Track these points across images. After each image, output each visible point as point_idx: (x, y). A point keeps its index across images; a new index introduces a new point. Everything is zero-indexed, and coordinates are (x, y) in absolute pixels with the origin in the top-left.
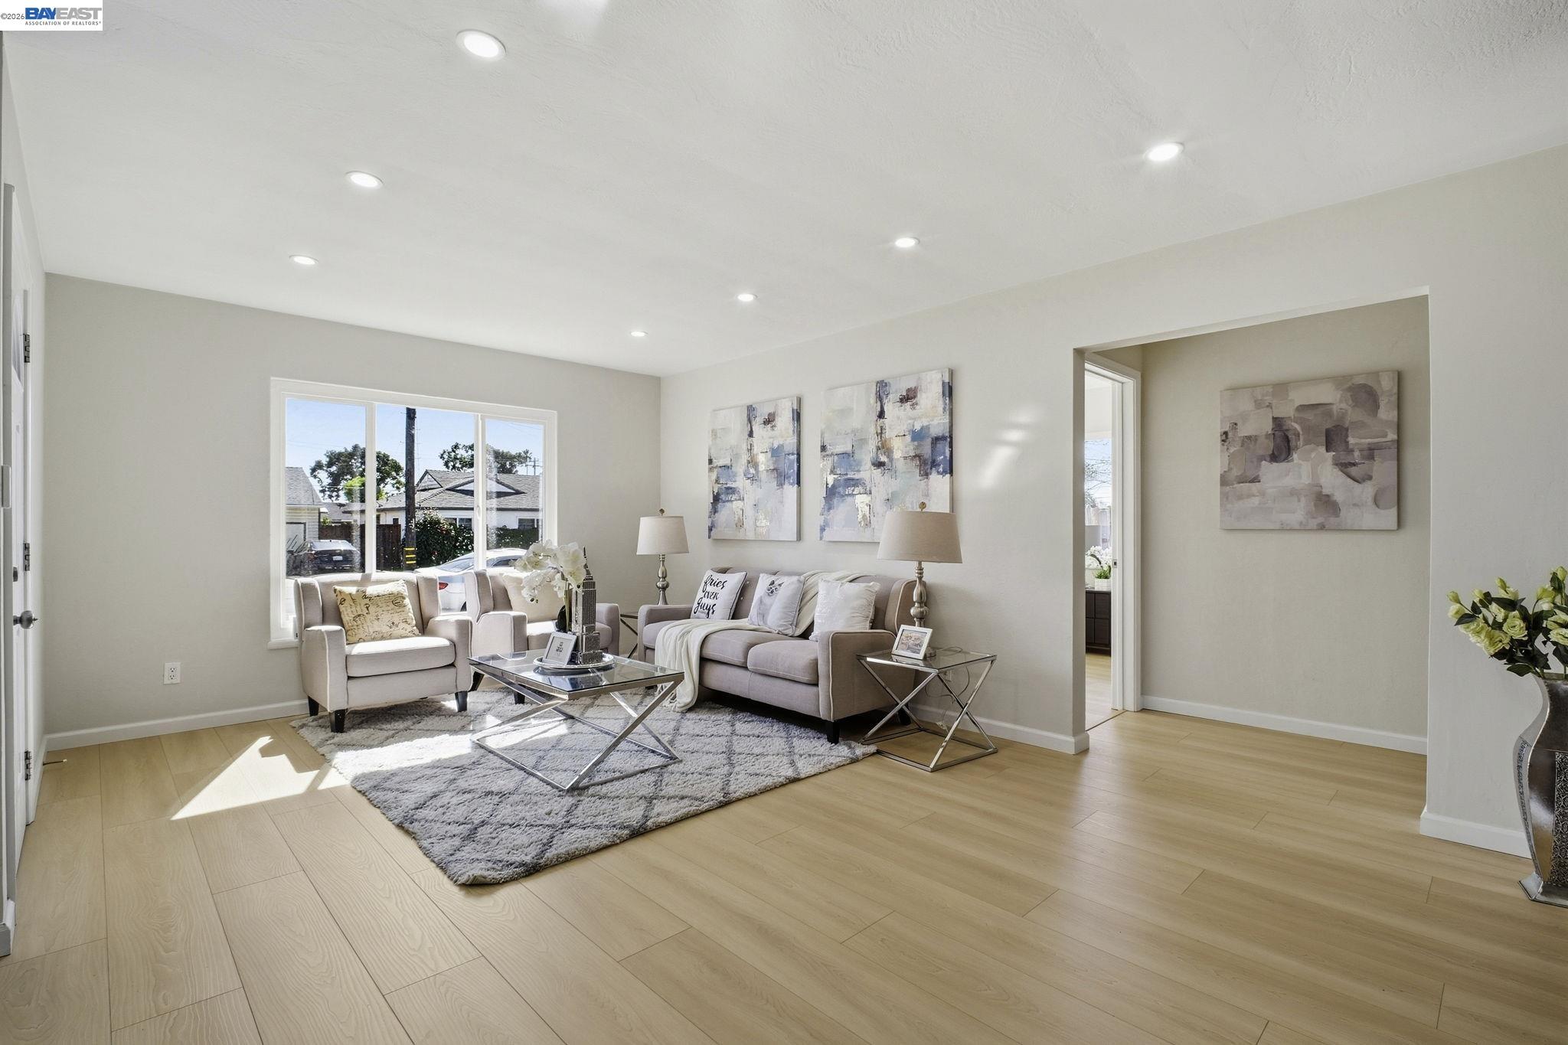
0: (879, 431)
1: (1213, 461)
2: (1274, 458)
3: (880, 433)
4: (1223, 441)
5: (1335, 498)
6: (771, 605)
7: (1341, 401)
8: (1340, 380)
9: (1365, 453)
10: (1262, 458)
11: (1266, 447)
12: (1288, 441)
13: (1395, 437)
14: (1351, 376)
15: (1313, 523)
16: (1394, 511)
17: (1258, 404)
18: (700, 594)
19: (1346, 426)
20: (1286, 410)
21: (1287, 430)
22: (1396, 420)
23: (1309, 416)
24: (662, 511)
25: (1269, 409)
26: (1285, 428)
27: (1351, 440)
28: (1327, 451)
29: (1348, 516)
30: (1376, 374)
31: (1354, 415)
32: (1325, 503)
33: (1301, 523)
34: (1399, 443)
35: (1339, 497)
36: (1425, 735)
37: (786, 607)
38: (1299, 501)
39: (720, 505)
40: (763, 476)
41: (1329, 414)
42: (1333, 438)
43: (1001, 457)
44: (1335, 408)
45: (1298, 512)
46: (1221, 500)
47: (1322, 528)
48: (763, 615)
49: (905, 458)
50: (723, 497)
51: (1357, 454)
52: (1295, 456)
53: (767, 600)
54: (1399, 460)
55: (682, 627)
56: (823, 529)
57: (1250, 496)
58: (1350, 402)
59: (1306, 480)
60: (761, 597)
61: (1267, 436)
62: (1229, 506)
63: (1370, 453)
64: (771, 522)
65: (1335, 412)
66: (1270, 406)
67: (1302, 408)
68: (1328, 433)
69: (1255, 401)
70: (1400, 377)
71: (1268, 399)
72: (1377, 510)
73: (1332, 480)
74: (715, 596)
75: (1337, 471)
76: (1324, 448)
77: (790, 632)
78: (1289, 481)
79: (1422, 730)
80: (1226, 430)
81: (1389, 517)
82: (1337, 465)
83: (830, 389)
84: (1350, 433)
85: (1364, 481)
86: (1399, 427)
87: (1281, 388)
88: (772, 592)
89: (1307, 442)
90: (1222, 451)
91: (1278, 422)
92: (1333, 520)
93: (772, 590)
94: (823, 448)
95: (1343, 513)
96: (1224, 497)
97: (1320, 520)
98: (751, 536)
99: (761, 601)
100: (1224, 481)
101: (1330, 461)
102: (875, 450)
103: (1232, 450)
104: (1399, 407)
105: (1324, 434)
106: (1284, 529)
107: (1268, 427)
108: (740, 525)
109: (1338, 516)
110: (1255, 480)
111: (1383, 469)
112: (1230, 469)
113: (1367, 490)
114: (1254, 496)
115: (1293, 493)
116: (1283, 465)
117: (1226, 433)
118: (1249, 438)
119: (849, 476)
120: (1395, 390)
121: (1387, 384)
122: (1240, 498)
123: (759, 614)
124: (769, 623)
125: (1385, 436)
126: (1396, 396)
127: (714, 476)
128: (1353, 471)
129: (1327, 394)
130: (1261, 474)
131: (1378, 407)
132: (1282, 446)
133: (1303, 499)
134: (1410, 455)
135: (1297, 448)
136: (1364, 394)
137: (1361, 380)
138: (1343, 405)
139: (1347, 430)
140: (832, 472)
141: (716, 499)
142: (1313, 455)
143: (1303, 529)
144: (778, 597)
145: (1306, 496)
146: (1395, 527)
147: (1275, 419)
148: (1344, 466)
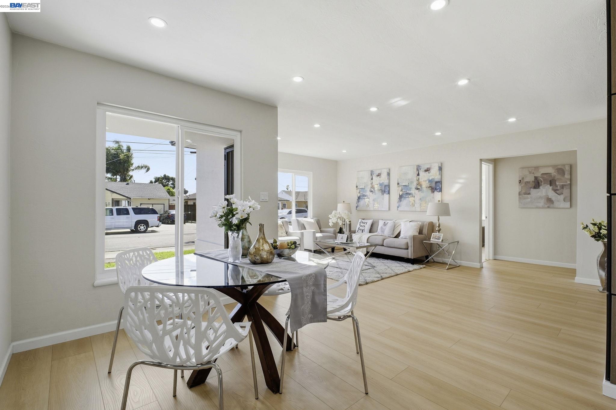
0: (418, 179)
1: (517, 188)
2: (535, 188)
3: (418, 180)
4: (519, 183)
5: (552, 199)
6: (385, 229)
7: (554, 172)
8: (554, 166)
9: (561, 187)
10: (531, 188)
11: (533, 185)
12: (539, 183)
13: (570, 183)
14: (557, 166)
15: (546, 206)
16: (569, 203)
17: (530, 173)
18: (358, 226)
19: (556, 179)
20: (538, 175)
21: (539, 180)
22: (570, 178)
23: (545, 176)
24: (344, 202)
25: (533, 174)
26: (538, 179)
27: (557, 183)
28: (550, 186)
29: (556, 204)
30: (564, 165)
31: (558, 176)
32: (550, 201)
33: (543, 206)
34: (571, 185)
35: (553, 199)
36: (576, 263)
37: (390, 229)
38: (542, 200)
39: (360, 200)
40: (377, 192)
41: (551, 176)
42: (552, 183)
43: (457, 187)
44: (552, 174)
45: (542, 203)
46: (519, 199)
47: (549, 207)
48: (383, 231)
49: (426, 187)
50: (361, 197)
51: (559, 187)
52: (541, 187)
53: (384, 227)
54: (570, 189)
55: (360, 235)
56: (398, 207)
57: (528, 198)
58: (557, 173)
59: (544, 194)
60: (382, 227)
61: (533, 182)
62: (521, 201)
63: (563, 187)
64: (379, 205)
65: (552, 176)
66: (533, 173)
67: (543, 174)
68: (550, 181)
69: (529, 171)
70: (571, 166)
71: (533, 171)
72: (564, 202)
73: (551, 194)
74: (364, 226)
75: (553, 192)
76: (549, 185)
77: (392, 236)
78: (539, 194)
79: (575, 262)
80: (521, 179)
81: (568, 204)
82: (553, 190)
83: (401, 167)
84: (557, 181)
85: (561, 195)
86: (571, 180)
87: (537, 168)
88: (385, 225)
89: (544, 184)
90: (519, 186)
91: (536, 178)
92: (552, 205)
93: (385, 224)
94: (398, 184)
95: (555, 203)
96: (520, 198)
97: (548, 205)
98: (372, 209)
99: (382, 228)
100: (520, 194)
101: (551, 189)
102: (416, 185)
103: (522, 185)
104: (571, 174)
105: (549, 181)
106: (537, 208)
107: (533, 179)
108: (368, 206)
109: (553, 204)
110: (529, 194)
111: (566, 191)
112: (522, 191)
113: (561, 197)
114: (529, 198)
115: (541, 197)
116: (538, 190)
117: (520, 180)
118: (527, 182)
119: (407, 192)
120: (570, 170)
121: (567, 168)
122: (525, 199)
123: (381, 231)
124: (385, 233)
125: (567, 182)
126: (570, 171)
127: (358, 191)
128: (558, 192)
129: (550, 170)
130: (531, 192)
131: (565, 175)
132: (537, 184)
133: (543, 199)
134: (573, 188)
135: (541, 185)
136: (561, 171)
137: (559, 167)
138: (555, 174)
139: (556, 180)
140: (401, 191)
141: (359, 198)
142: (546, 187)
143: (543, 208)
144: (387, 226)
145: (544, 198)
146: (570, 207)
147: (535, 177)
148: (555, 191)
